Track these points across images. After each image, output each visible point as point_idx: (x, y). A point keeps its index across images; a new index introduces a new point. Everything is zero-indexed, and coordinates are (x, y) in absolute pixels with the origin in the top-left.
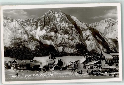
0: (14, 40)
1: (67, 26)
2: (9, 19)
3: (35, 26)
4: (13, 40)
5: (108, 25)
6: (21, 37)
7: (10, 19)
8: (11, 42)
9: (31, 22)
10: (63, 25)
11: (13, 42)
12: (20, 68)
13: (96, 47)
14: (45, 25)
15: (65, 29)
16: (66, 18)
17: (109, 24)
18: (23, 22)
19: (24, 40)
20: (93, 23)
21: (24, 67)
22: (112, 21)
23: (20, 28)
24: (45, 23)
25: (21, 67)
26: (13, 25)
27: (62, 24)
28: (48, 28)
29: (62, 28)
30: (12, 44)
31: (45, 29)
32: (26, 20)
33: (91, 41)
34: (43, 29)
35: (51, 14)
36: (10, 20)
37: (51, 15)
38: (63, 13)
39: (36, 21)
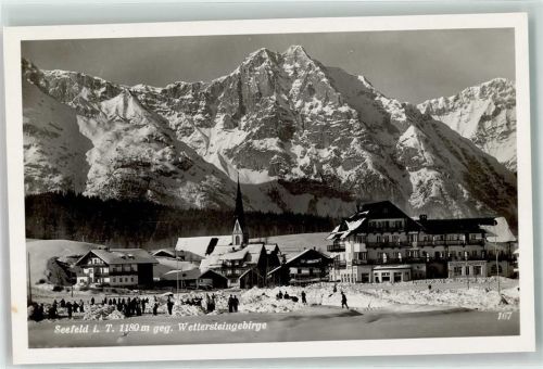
0: (121, 170)
1: (329, 110)
2: (99, 85)
3: (203, 113)
4: (116, 168)
5: (493, 108)
6: (148, 156)
7: (103, 86)
8: (109, 175)
9: (187, 97)
10: (311, 107)
11: (118, 175)
12: (114, 281)
13: (443, 195)
14: (242, 111)
15: (319, 123)
16: (325, 80)
17: (496, 104)
18: (155, 97)
19: (159, 167)
20: (433, 101)
21: (129, 277)
22: (510, 89)
23: (144, 121)
24: (241, 102)
25: (118, 278)
26: (117, 110)
27: (308, 105)
28: (255, 123)
29: (308, 120)
30: (112, 184)
31: (243, 124)
32: (167, 88)
33: (423, 171)
34: (236, 125)
35: (264, 64)
36: (103, 89)
37: (268, 70)
38: (315, 61)
39: (207, 95)
